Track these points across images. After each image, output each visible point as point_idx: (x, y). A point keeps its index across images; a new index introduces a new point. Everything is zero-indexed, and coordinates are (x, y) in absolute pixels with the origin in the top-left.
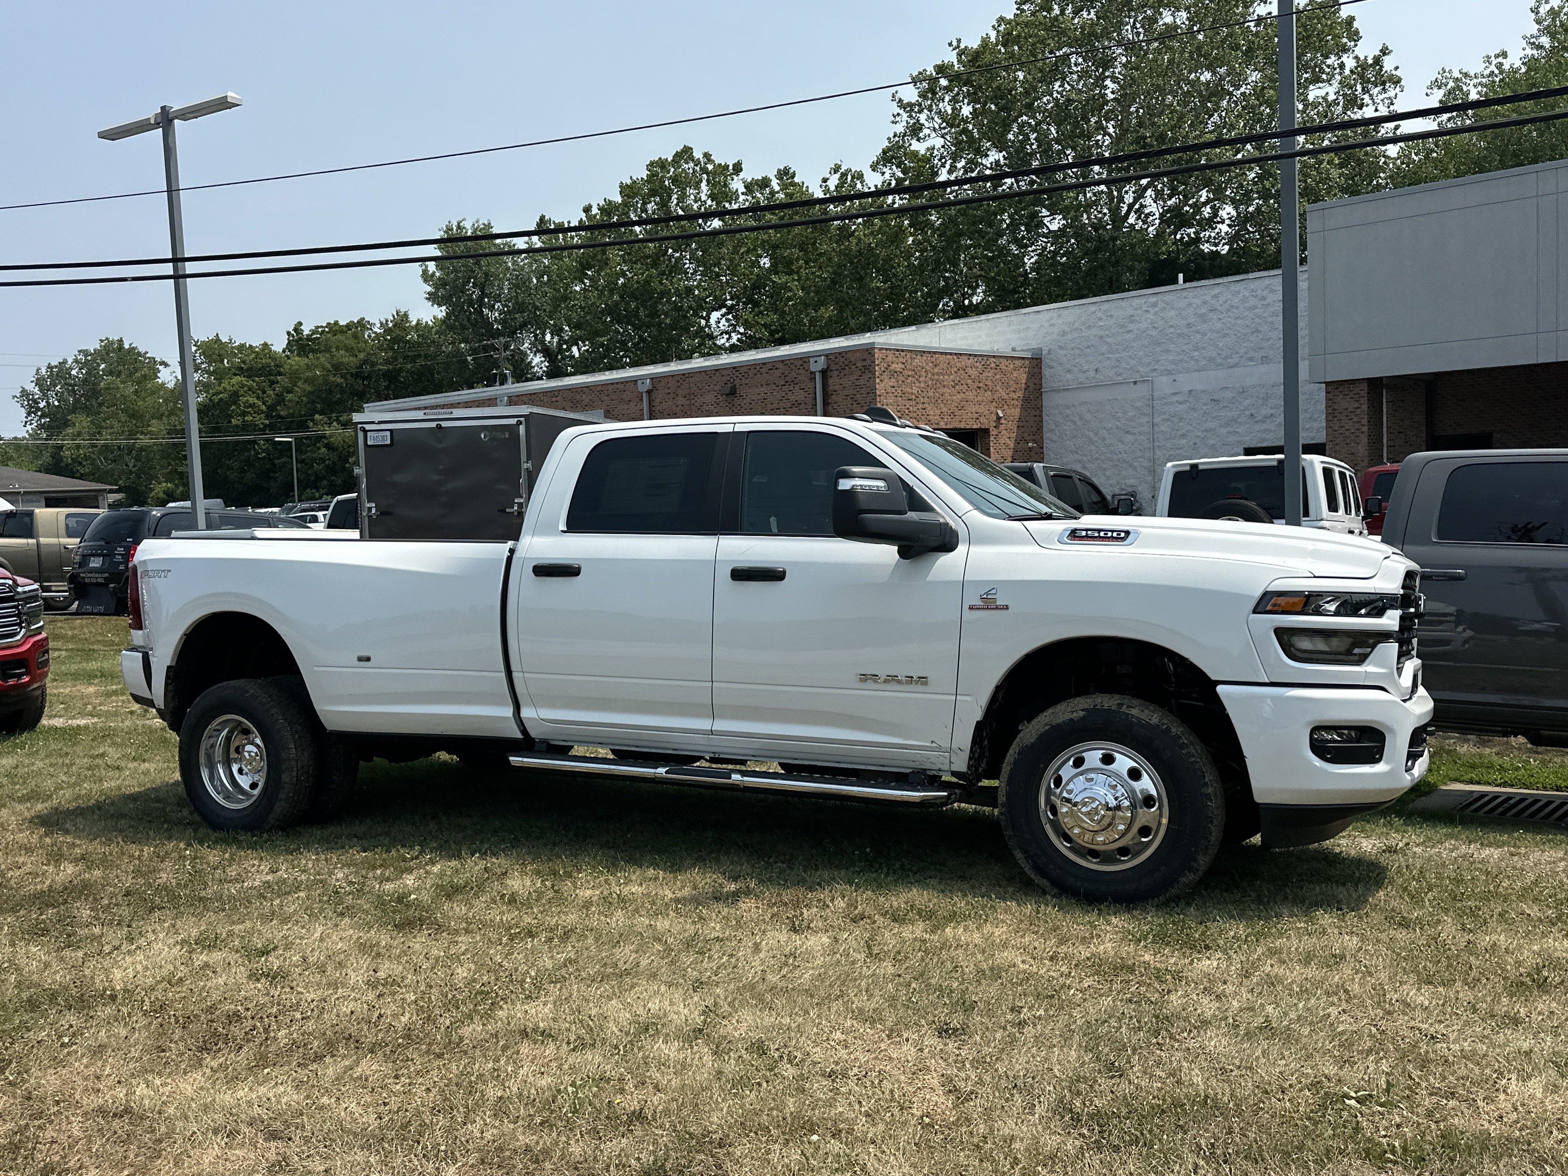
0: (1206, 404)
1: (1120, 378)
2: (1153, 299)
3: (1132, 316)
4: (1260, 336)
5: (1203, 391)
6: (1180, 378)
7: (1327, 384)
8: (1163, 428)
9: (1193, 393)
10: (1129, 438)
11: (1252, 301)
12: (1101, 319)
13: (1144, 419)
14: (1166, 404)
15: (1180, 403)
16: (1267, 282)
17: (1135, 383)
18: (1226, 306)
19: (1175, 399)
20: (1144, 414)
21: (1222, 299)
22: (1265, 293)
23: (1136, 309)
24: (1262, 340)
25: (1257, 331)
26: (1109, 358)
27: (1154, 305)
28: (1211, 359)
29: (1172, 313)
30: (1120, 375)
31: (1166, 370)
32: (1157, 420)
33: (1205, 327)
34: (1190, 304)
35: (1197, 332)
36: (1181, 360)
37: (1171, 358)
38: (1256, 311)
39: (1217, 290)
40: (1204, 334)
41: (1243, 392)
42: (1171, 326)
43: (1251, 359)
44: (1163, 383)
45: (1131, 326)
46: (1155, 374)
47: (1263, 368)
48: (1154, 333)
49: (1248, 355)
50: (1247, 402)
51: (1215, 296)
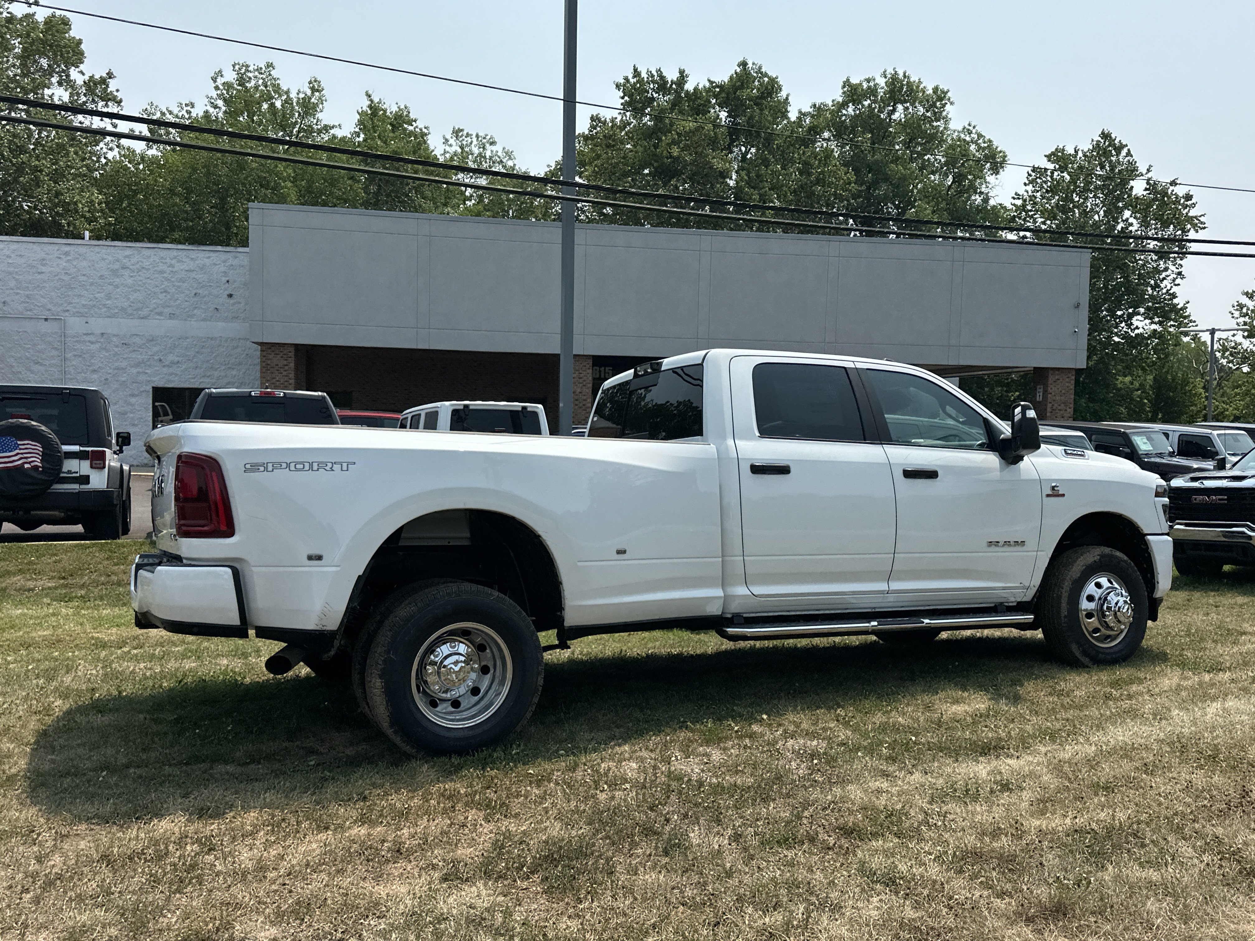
0: (117, 346)
1: (29, 313)
2: (67, 249)
3: (43, 260)
4: (169, 297)
5: (115, 336)
6: (92, 320)
7: (261, 344)
8: (74, 363)
9: (105, 336)
10: (36, 368)
11: (162, 267)
12: (9, 257)
13: (54, 353)
14: (77, 341)
15: (92, 343)
16: (175, 253)
17: (46, 320)
18: (138, 266)
19: (87, 338)
20: (56, 349)
21: (134, 260)
22: (173, 262)
23: (48, 254)
24: (170, 299)
25: (166, 292)
26: (17, 294)
27: (67, 254)
28: (123, 309)
29: (84, 264)
30: (30, 310)
31: (77, 312)
32: (69, 355)
33: (117, 281)
34: (103, 259)
35: (110, 284)
36: (94, 306)
37: (84, 302)
38: (165, 275)
39: (128, 252)
40: (117, 287)
41: (152, 340)
42: (84, 275)
43: (160, 314)
44: (75, 324)
45: (44, 269)
46: (67, 314)
47: (171, 323)
48: (66, 278)
49: (157, 311)
50: (155, 349)
51: (128, 256)
